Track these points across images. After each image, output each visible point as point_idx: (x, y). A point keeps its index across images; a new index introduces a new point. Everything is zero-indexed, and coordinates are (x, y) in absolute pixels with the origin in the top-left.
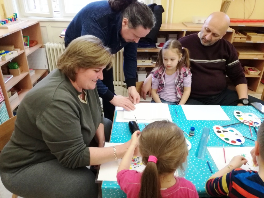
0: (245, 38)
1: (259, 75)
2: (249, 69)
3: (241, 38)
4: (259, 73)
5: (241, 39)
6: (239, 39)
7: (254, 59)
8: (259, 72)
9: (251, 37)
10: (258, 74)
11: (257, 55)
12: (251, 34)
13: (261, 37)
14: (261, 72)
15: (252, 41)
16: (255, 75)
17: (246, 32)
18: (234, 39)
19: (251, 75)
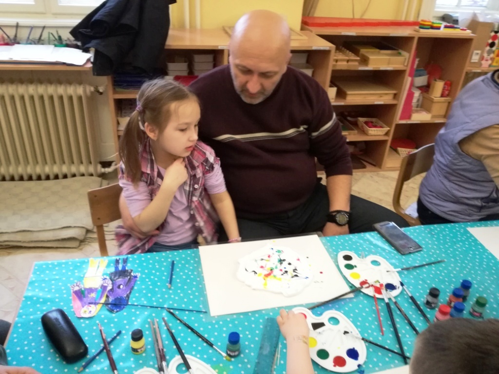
0: (356, 60)
1: (387, 134)
2: (366, 123)
3: (348, 61)
4: (386, 131)
5: (350, 63)
6: (345, 63)
7: (377, 103)
8: (386, 129)
9: (368, 58)
10: (384, 133)
11: (381, 95)
12: (368, 52)
13: (388, 57)
14: (389, 129)
15: (370, 67)
16: (379, 135)
17: (358, 47)
18: (334, 63)
19: (372, 136)
